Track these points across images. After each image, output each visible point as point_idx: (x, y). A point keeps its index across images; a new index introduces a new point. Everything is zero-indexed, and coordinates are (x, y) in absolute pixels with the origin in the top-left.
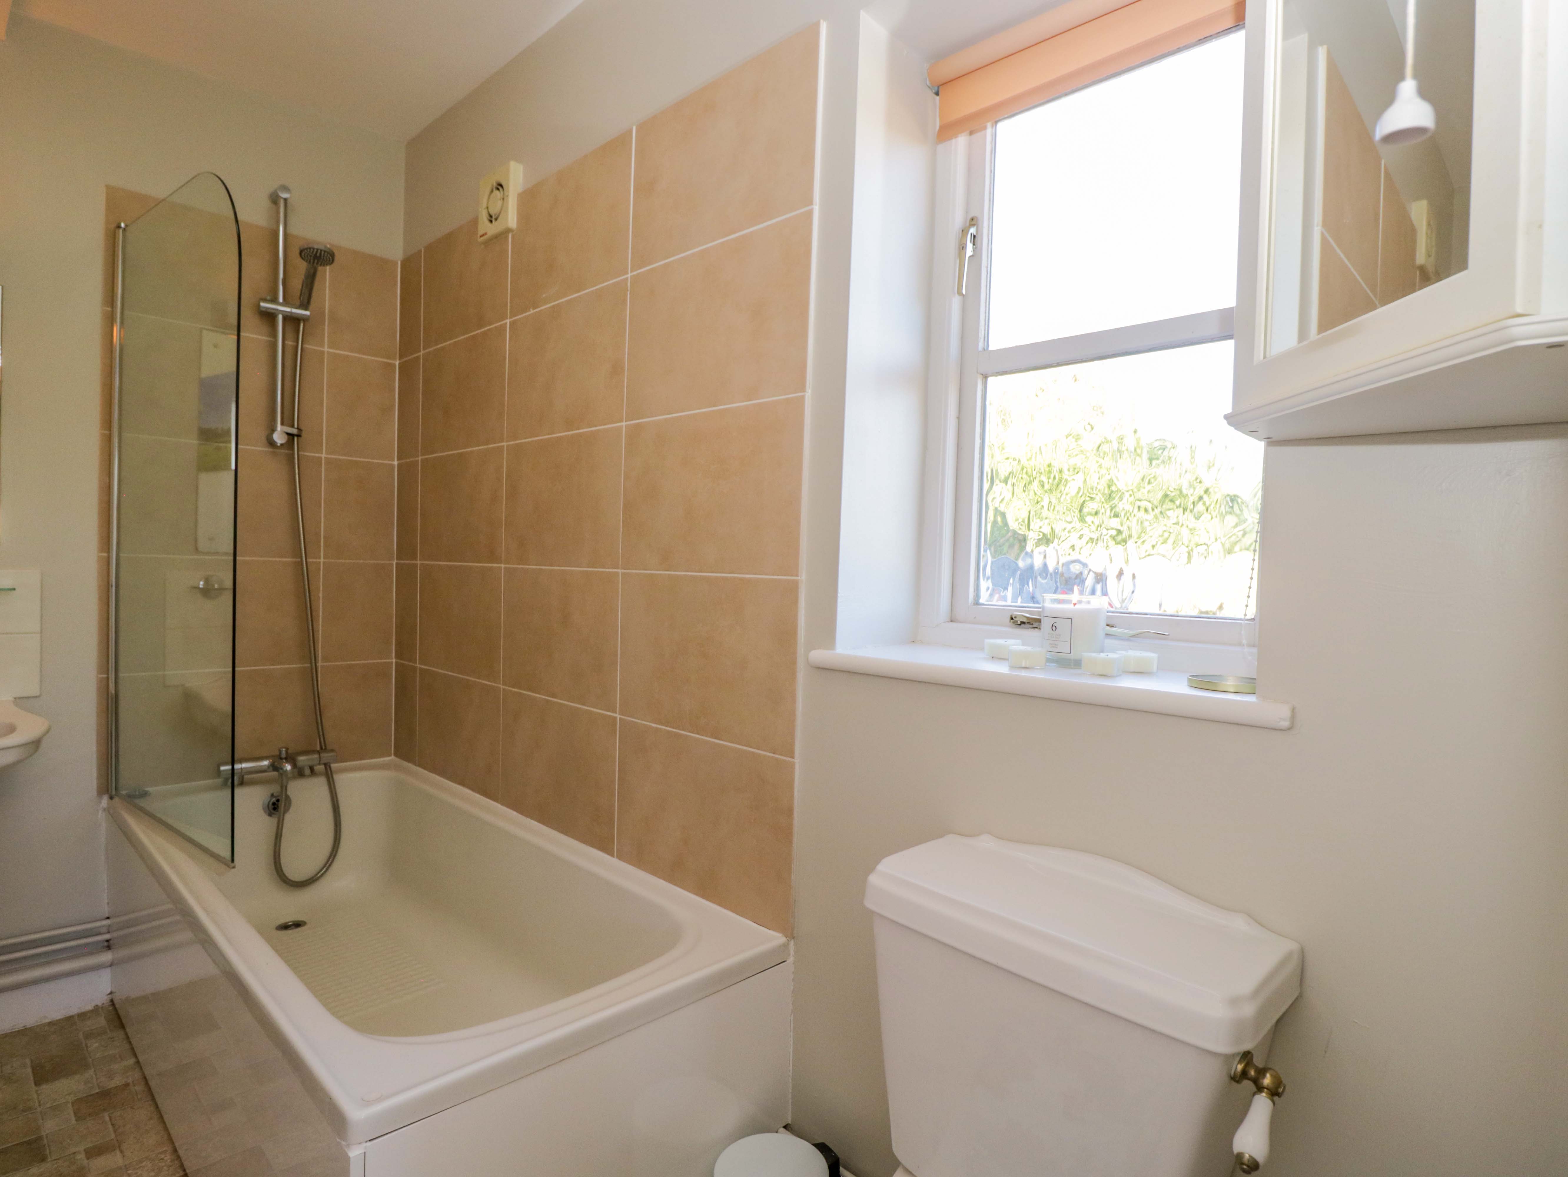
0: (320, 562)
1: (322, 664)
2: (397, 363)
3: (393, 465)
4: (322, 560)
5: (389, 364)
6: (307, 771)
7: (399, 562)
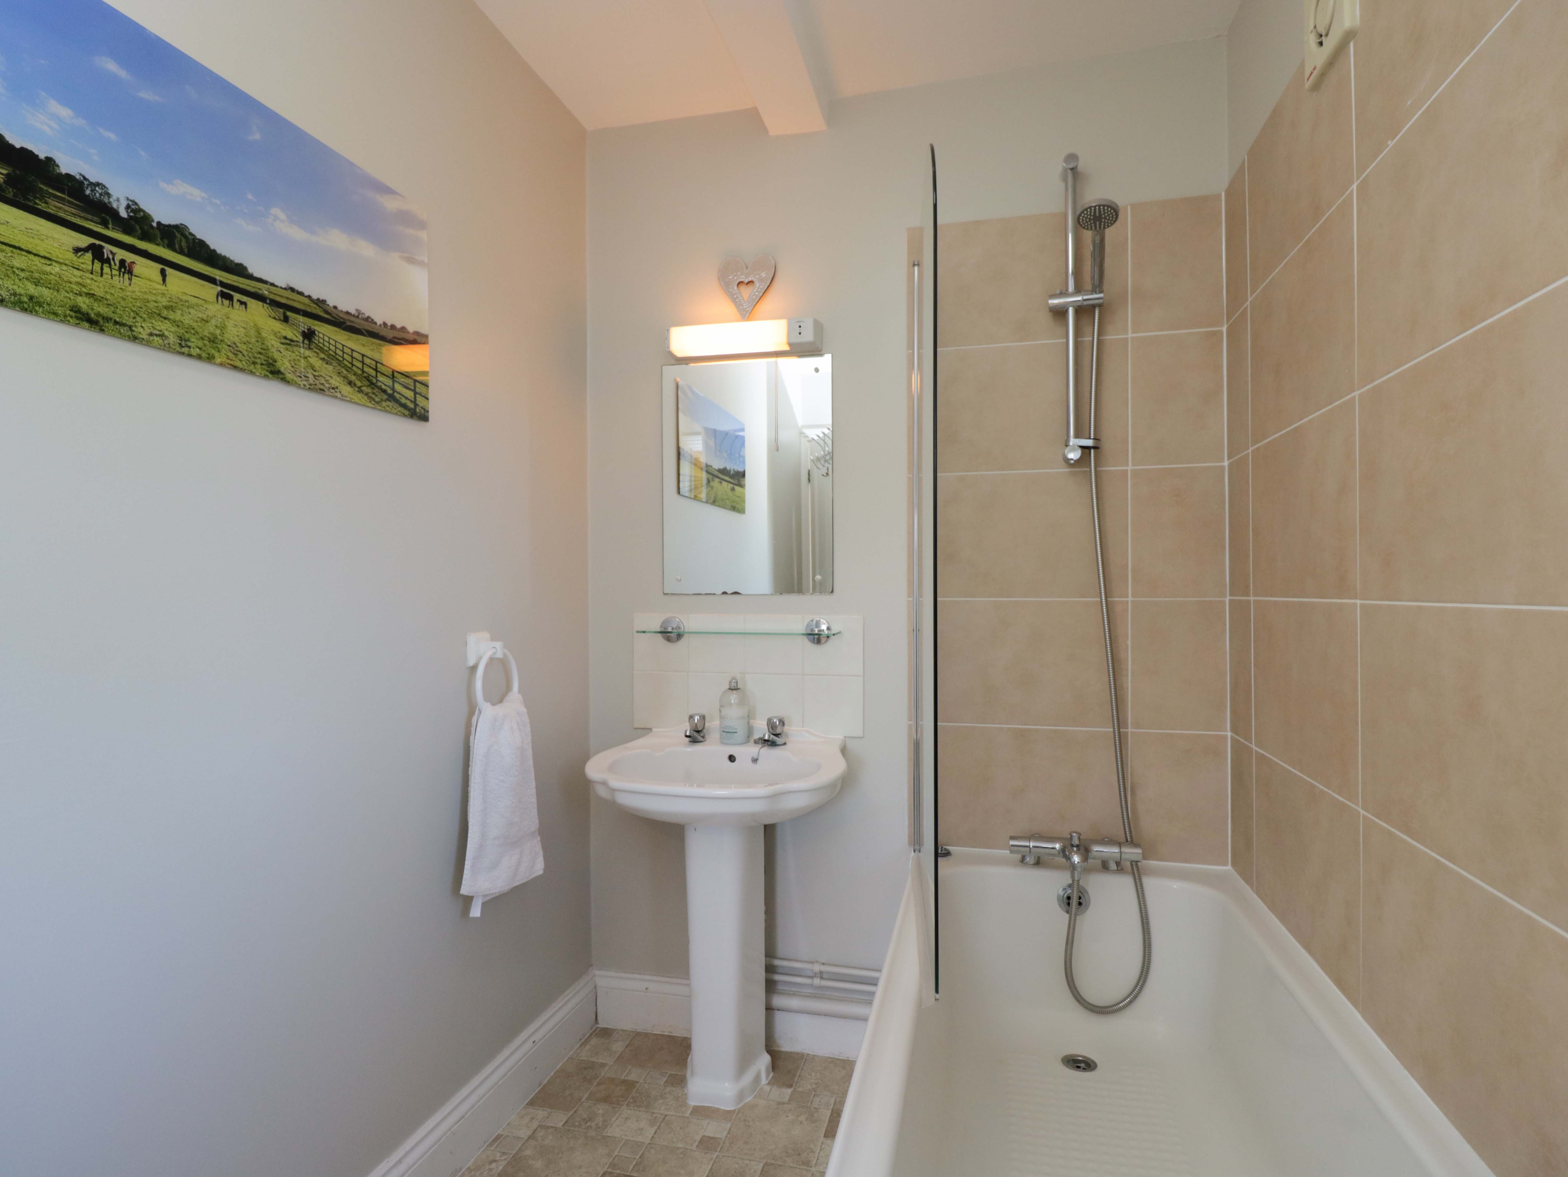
0: (1127, 602)
1: (1132, 730)
2: (1224, 329)
3: (1223, 467)
4: (1130, 599)
5: (1214, 334)
6: (1113, 866)
7: (1232, 598)
